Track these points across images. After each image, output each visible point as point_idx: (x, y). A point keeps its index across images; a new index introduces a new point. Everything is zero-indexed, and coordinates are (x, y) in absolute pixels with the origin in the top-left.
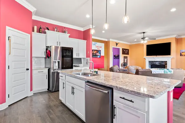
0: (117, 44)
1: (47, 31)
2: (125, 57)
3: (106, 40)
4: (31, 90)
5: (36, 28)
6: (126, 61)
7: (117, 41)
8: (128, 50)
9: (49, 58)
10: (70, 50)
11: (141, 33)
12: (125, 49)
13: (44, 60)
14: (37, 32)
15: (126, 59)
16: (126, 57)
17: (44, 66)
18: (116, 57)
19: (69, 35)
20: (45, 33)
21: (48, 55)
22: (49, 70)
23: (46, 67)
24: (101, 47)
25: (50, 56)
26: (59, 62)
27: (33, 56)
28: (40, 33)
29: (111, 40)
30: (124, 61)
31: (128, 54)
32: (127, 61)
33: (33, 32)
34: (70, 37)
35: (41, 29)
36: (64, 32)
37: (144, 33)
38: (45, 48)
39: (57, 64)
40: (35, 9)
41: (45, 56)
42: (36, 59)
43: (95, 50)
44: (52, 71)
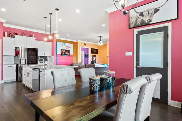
0: (85, 45)
1: (16, 36)
2: (93, 56)
3: (76, 41)
4: (2, 79)
5: (6, 33)
6: (94, 59)
7: (86, 42)
8: (97, 50)
9: (17, 56)
10: (35, 51)
11: (99, 37)
12: (93, 49)
13: (13, 57)
14: (8, 36)
15: (94, 58)
16: (95, 56)
17: (14, 63)
18: (86, 56)
19: (36, 38)
20: (14, 37)
21: (17, 54)
22: (17, 65)
23: (15, 63)
24: (70, 47)
25: (18, 55)
26: (25, 59)
27: (4, 54)
28: (10, 37)
29: (79, 41)
30: (93, 59)
31: (97, 53)
32: (96, 59)
33: (3, 37)
34: (36, 40)
35: (11, 34)
36: (31, 36)
37: (101, 37)
38: (15, 49)
39: (24, 61)
40: (5, 21)
41: (14, 55)
42: (7, 57)
43: (64, 50)
44: (19, 66)
